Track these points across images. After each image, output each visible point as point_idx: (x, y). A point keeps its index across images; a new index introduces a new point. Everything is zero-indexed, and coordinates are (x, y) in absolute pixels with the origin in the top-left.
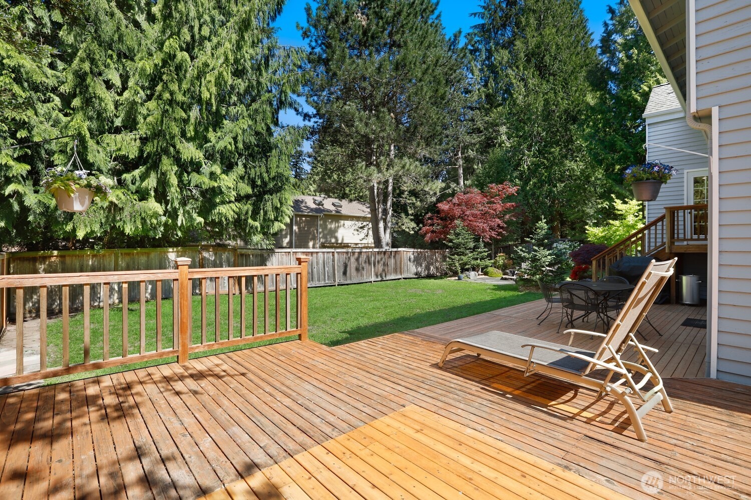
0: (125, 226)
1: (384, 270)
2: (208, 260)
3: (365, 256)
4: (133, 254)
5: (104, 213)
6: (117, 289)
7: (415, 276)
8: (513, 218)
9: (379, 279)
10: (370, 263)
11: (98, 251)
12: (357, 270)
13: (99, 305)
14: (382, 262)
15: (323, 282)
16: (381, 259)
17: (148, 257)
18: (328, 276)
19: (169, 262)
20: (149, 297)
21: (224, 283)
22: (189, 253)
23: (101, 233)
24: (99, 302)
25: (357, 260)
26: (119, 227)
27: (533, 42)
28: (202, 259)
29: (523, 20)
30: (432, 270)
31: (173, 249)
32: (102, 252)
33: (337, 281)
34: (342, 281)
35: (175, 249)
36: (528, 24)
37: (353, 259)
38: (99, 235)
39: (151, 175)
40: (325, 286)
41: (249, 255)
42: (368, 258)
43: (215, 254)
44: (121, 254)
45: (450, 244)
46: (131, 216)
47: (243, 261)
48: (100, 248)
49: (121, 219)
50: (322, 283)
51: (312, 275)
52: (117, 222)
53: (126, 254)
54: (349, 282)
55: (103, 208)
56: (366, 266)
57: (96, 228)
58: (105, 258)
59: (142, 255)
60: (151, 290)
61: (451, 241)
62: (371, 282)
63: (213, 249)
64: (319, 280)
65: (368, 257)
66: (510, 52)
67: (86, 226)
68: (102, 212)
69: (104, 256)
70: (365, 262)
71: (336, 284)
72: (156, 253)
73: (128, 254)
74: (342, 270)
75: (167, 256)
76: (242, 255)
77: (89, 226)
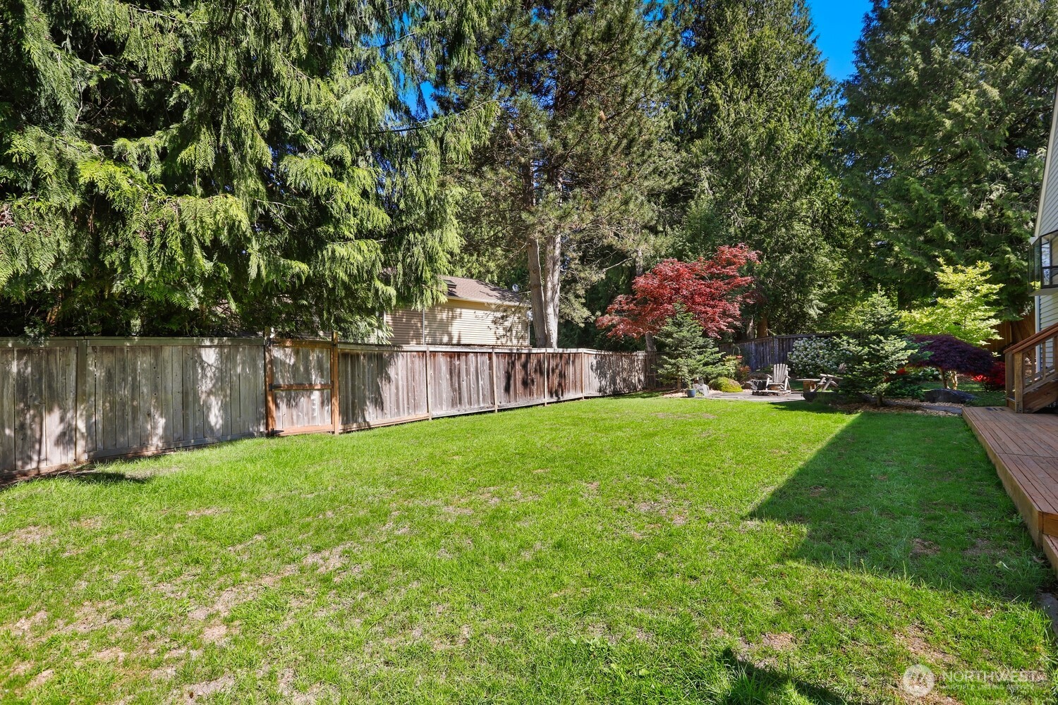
0: (133, 259)
1: (560, 385)
2: (283, 363)
3: (535, 361)
4: (122, 350)
5: (67, 226)
6: (84, 430)
7: (598, 394)
8: (748, 300)
9: (555, 399)
10: (542, 373)
11: (35, 340)
12: (525, 383)
13: (38, 468)
14: (557, 371)
15: (476, 406)
16: (557, 366)
17: (156, 357)
18: (483, 395)
19: (203, 368)
20: (160, 445)
21: (314, 410)
22: (244, 349)
23: (55, 283)
24: (39, 462)
25: (525, 366)
26: (112, 263)
27: (744, 48)
28: (271, 362)
29: (728, 14)
30: (620, 384)
31: (212, 341)
32: (44, 343)
33: (497, 403)
34: (503, 403)
35: (216, 341)
36: (735, 20)
37: (518, 366)
38: (49, 285)
39: (202, 137)
40: (480, 413)
41: (358, 355)
42: (539, 363)
43: (297, 353)
44: (94, 348)
45: (669, 340)
46: (150, 236)
47: (346, 367)
48: (40, 334)
49: (116, 245)
50: (475, 408)
51: (460, 394)
52: (106, 253)
53: (103, 348)
54: (513, 405)
55: (64, 210)
56: (536, 377)
57: (43, 261)
58: (52, 358)
59: (144, 352)
60: (166, 428)
61: (669, 335)
62: (543, 404)
63: (293, 342)
64: (470, 403)
65: (539, 361)
66: (710, 60)
67: (13, 254)
68: (61, 222)
69: (49, 352)
70: (536, 371)
71: (496, 408)
72: (175, 349)
73: (111, 350)
74: (503, 385)
75: (200, 356)
76: (345, 355)
77: (22, 256)
